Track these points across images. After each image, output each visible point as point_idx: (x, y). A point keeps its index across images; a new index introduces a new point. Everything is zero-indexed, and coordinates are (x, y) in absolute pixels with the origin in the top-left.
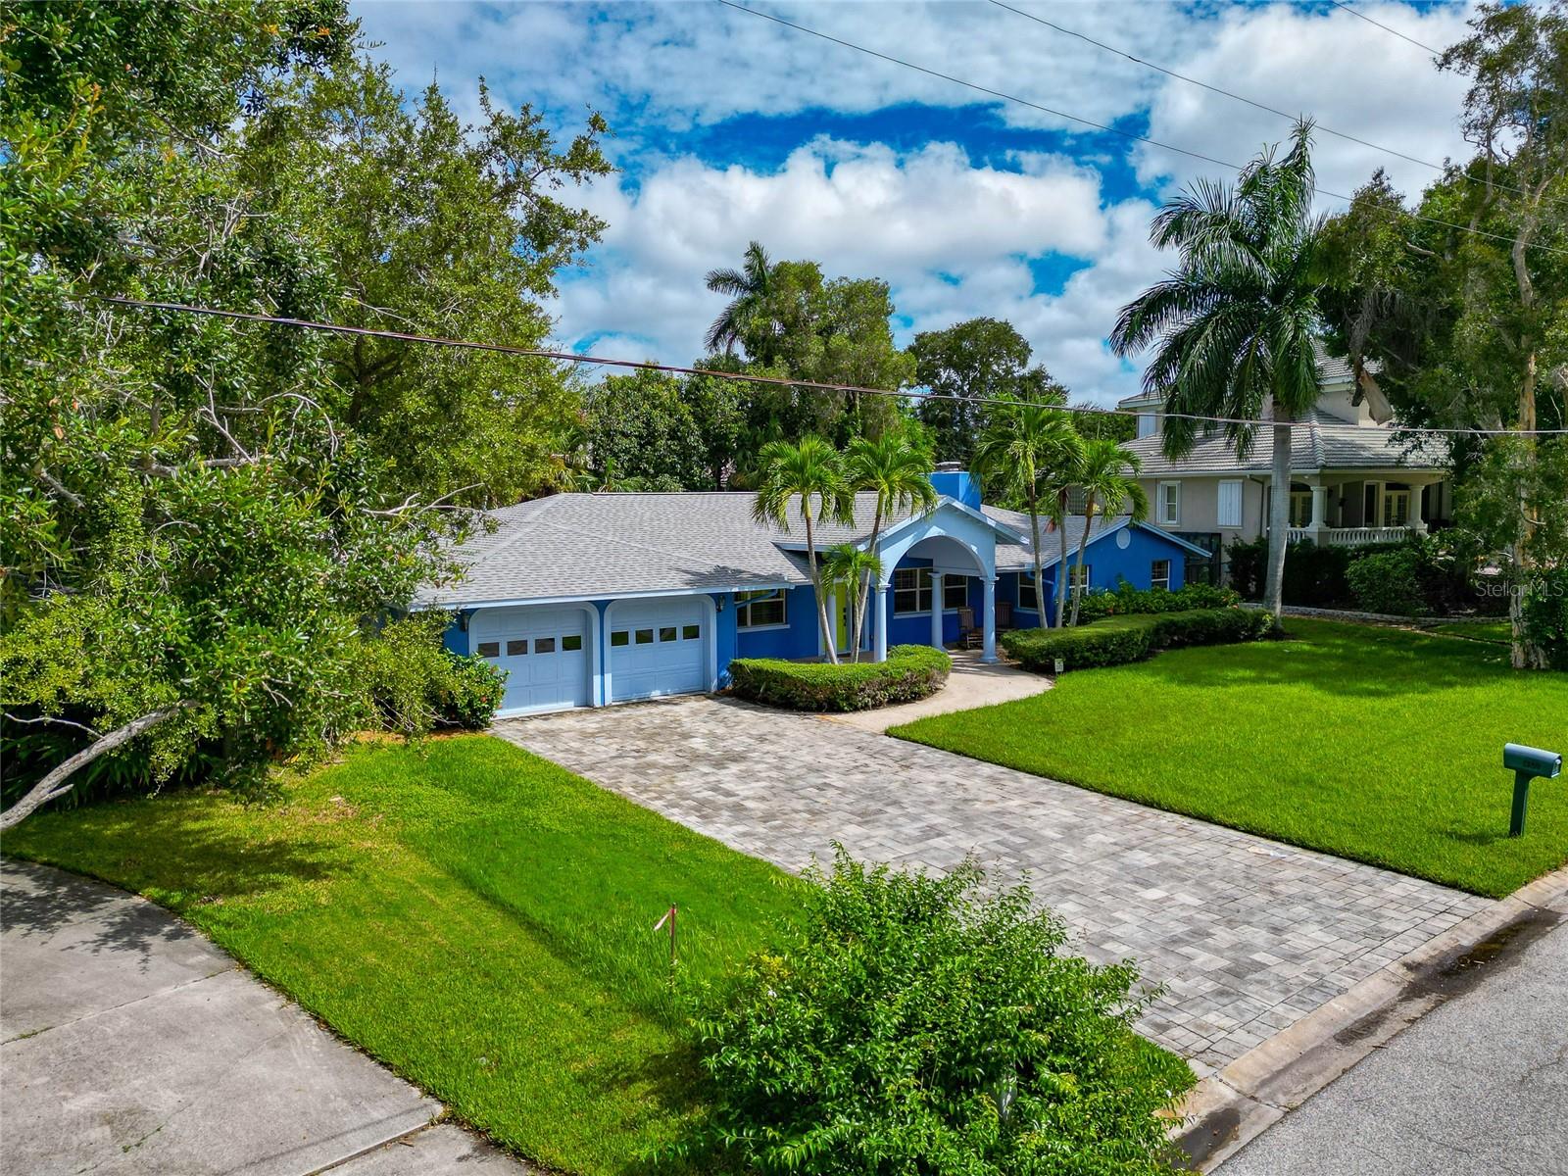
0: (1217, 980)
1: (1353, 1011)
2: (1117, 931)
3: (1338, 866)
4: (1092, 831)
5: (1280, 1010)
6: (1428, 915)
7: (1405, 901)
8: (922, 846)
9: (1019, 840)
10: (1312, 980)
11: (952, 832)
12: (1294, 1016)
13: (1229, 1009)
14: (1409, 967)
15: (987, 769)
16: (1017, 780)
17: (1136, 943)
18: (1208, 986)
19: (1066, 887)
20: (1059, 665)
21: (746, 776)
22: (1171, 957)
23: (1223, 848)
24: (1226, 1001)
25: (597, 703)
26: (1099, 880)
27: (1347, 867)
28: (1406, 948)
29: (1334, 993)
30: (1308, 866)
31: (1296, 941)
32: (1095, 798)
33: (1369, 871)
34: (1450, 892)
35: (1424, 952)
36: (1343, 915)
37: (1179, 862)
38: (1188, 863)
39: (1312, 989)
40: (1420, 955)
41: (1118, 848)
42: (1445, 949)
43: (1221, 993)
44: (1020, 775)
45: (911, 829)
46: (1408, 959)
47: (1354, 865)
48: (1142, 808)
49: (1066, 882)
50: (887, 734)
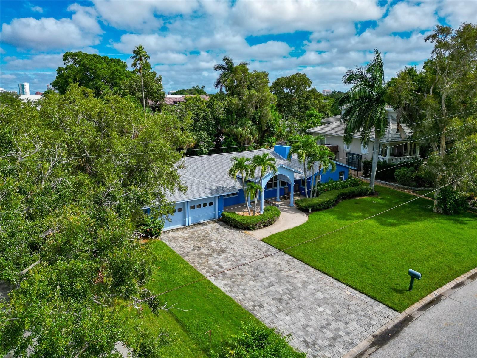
0: (329, 341)
1: (358, 351)
2: (310, 324)
3: (366, 299)
4: (310, 284)
5: (341, 351)
6: (382, 318)
7: (378, 313)
8: (268, 290)
9: (292, 288)
10: (351, 341)
11: (276, 284)
12: (344, 353)
13: (331, 351)
14: (374, 336)
15: (287, 257)
16: (293, 262)
17: (314, 328)
18: (328, 343)
19: (301, 307)
20: (310, 210)
21: (226, 259)
22: (321, 333)
23: (340, 291)
24: (330, 348)
25: (187, 225)
26: (309, 304)
27: (368, 299)
28: (374, 330)
29: (355, 346)
30: (359, 299)
31: (350, 328)
32: (312, 270)
33: (373, 301)
34: (390, 310)
35: (378, 332)
36: (363, 318)
37: (328, 297)
38: (331, 298)
39: (350, 344)
40: (377, 333)
41: (315, 291)
42: (383, 330)
43: (330, 345)
44: (295, 259)
45: (266, 283)
46: (374, 334)
47: (369, 299)
48: (323, 275)
49: (301, 304)
50: (262, 240)
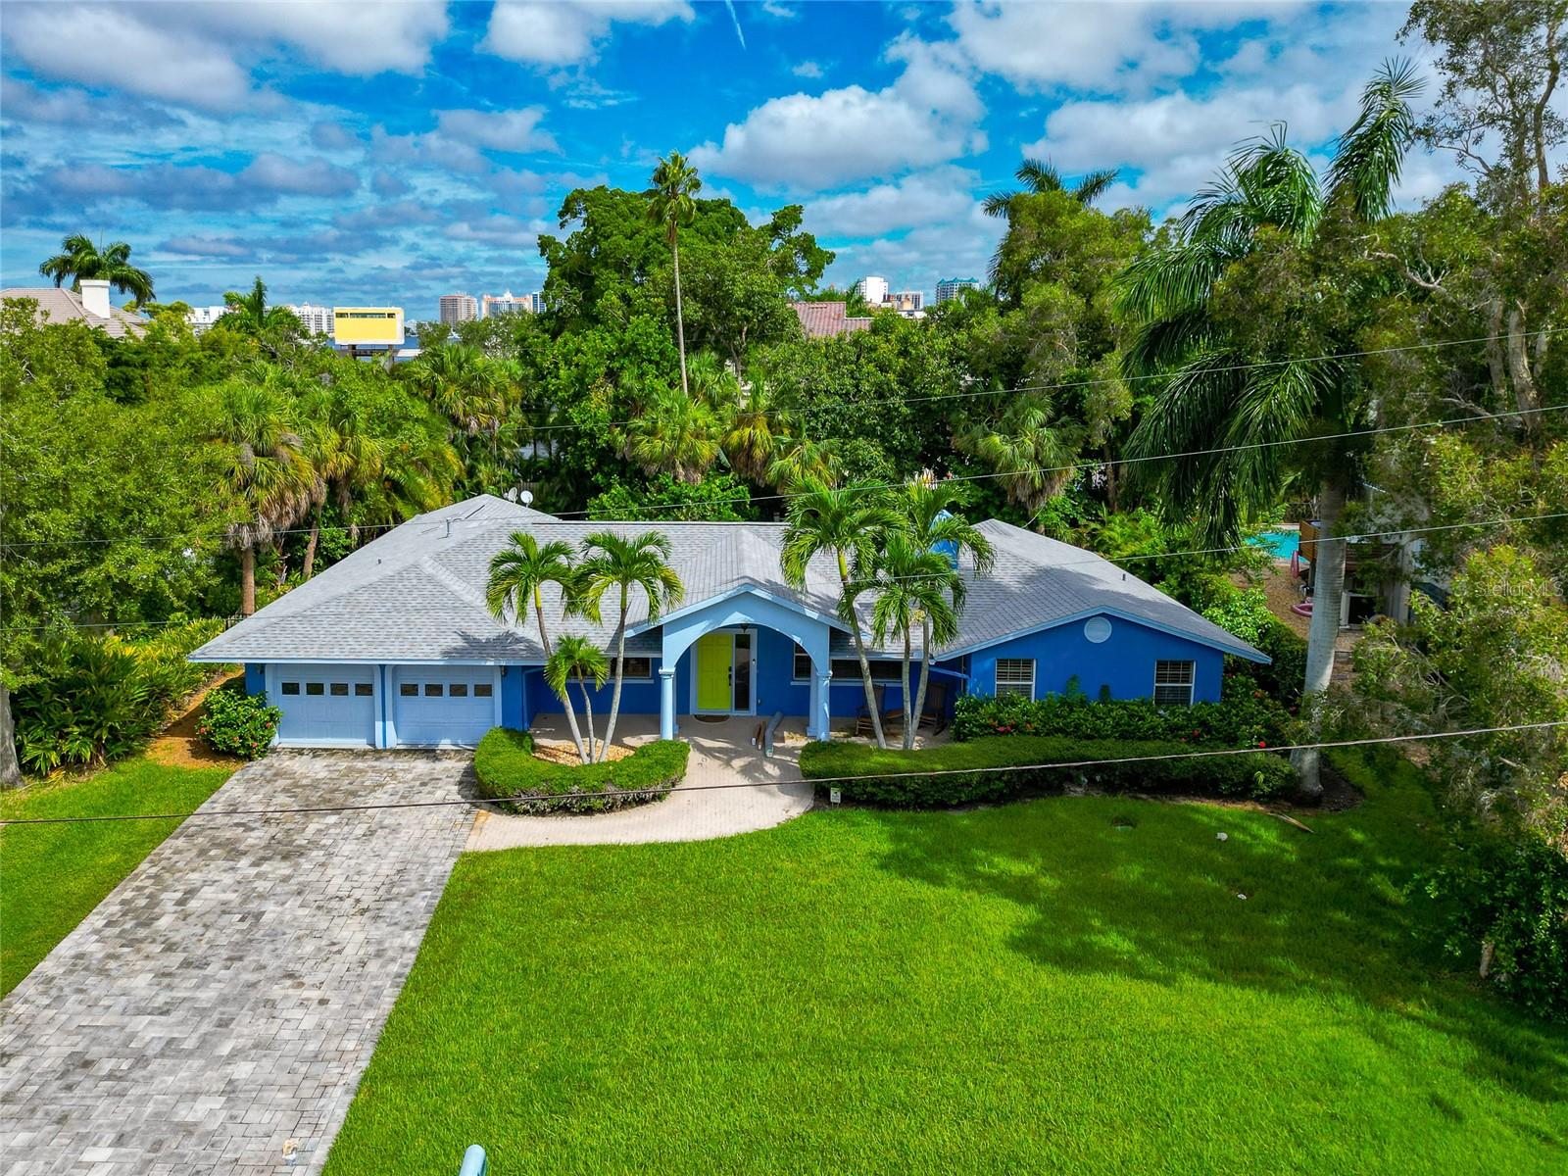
20: (835, 796)
23: (284, 1127)
25: (379, 745)
